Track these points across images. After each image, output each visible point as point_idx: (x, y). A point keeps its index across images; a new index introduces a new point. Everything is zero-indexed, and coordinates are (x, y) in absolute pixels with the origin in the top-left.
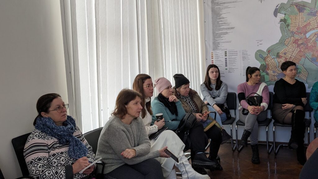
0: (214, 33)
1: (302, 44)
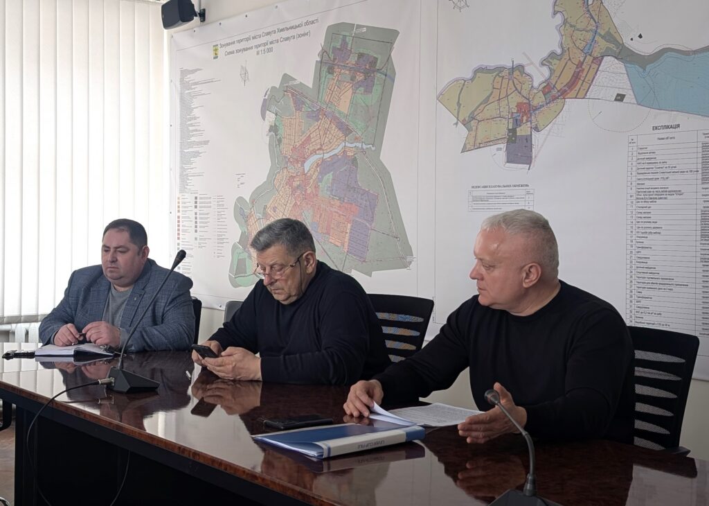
0: (181, 152)
1: (298, 187)
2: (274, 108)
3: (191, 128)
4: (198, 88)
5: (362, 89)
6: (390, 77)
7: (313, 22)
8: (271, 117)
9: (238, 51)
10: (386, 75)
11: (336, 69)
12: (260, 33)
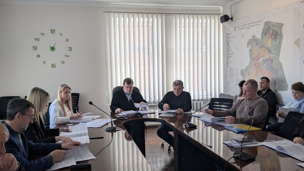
0: (227, 56)
1: (257, 67)
2: (251, 45)
3: (229, 50)
4: (231, 39)
5: (274, 40)
6: (281, 37)
7: (260, 21)
8: (250, 47)
9: (241, 29)
10: (280, 36)
11: (267, 34)
12: (247, 24)
